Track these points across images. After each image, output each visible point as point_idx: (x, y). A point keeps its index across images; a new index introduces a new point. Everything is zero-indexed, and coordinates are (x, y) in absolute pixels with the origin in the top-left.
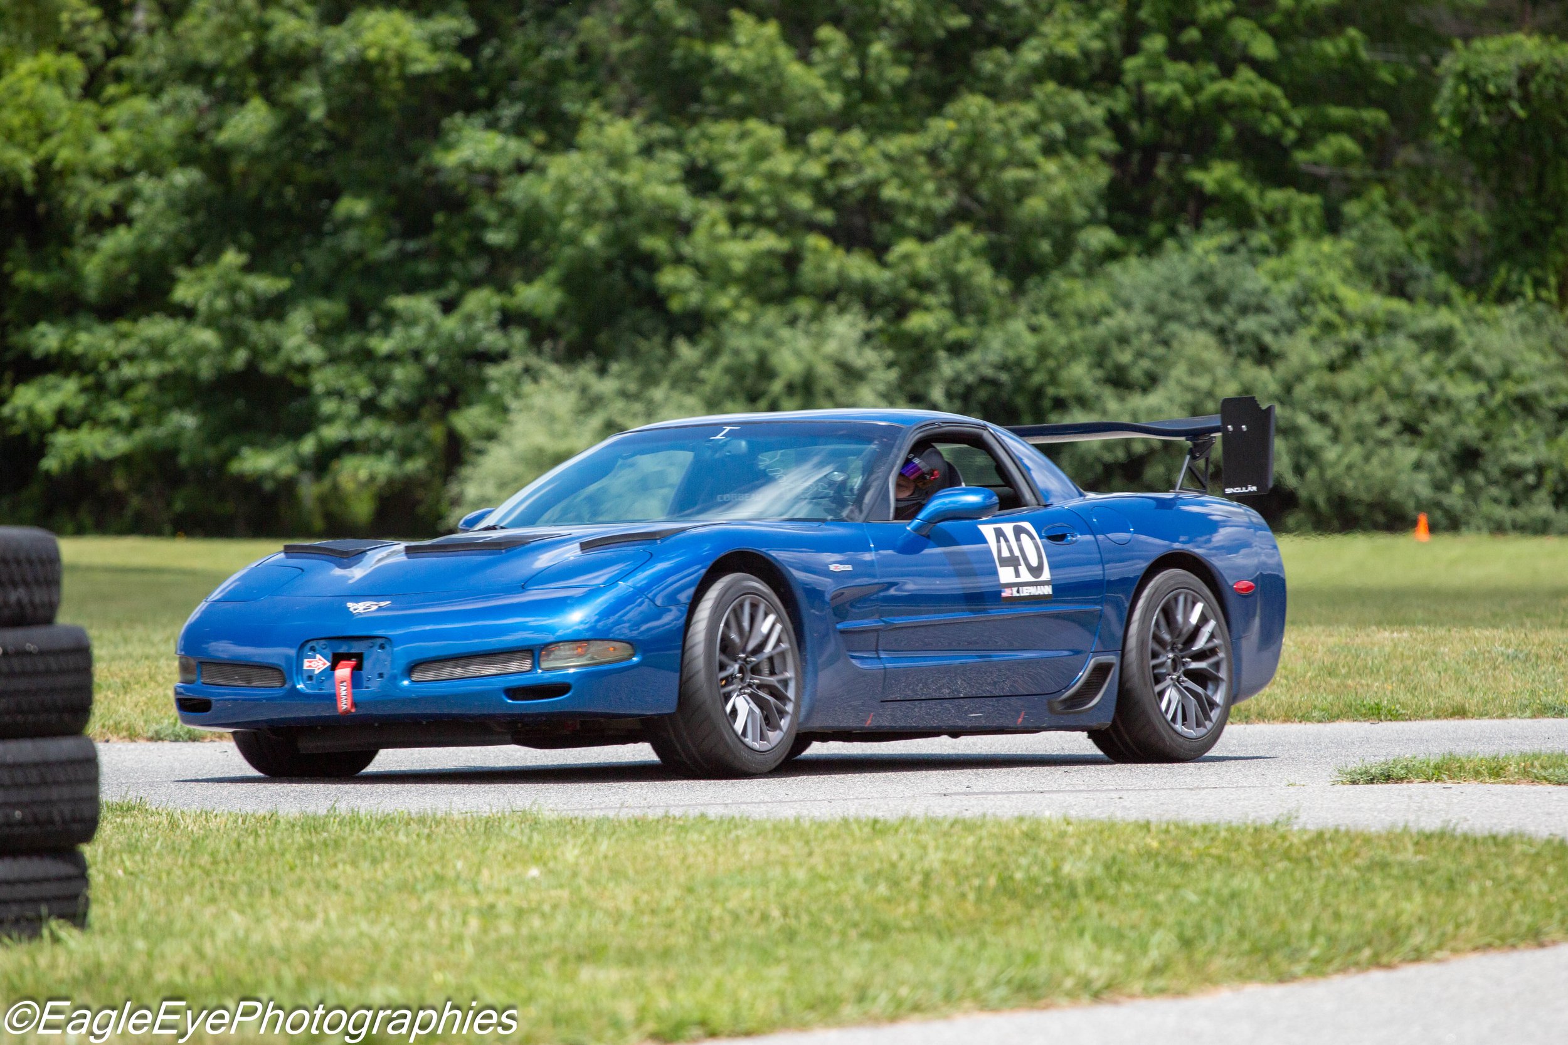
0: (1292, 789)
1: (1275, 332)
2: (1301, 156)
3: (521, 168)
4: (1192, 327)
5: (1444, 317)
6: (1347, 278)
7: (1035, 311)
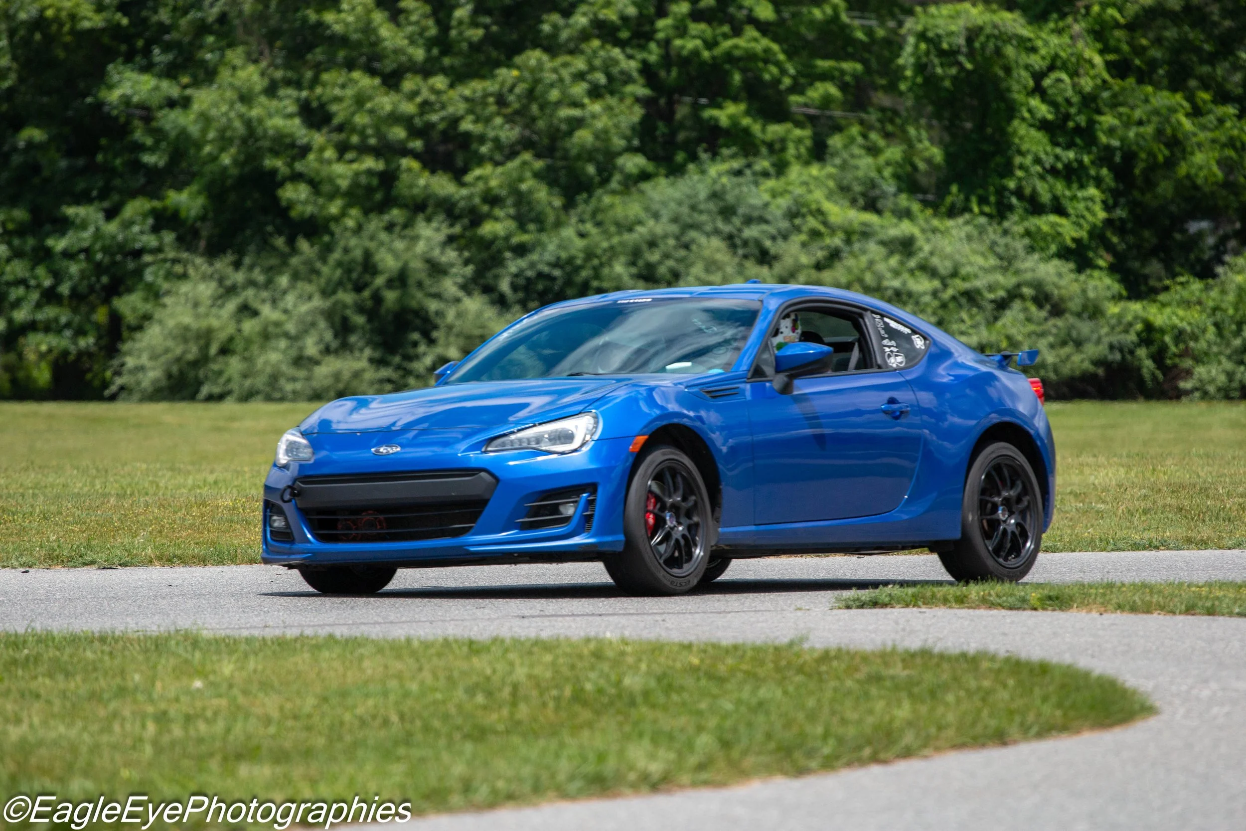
0: (799, 613)
1: (773, 238)
2: (794, 99)
3: (171, 104)
4: (708, 235)
5: (906, 228)
6: (829, 196)
7: (582, 221)
